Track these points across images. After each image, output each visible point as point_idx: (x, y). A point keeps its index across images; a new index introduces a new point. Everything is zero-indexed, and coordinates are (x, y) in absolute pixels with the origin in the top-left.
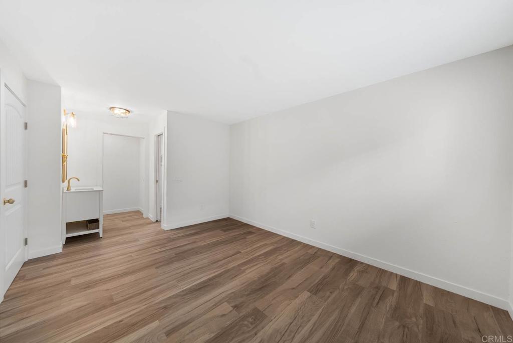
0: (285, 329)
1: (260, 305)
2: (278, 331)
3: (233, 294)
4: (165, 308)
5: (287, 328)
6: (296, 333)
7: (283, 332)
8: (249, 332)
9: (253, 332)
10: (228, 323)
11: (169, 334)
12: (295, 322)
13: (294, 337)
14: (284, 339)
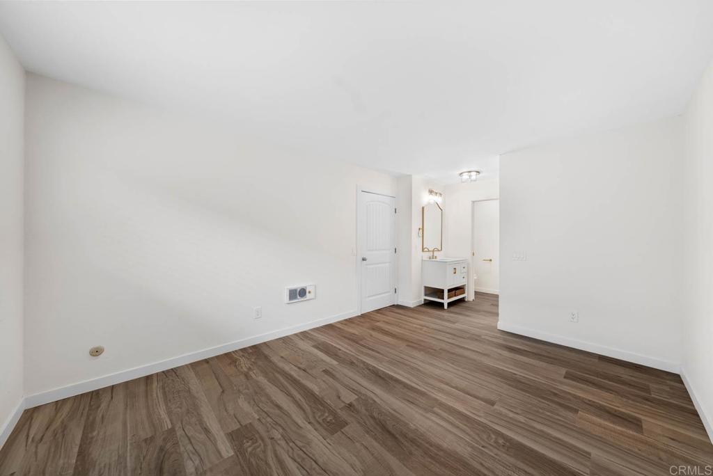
0: (310, 453)
1: (353, 428)
2: (309, 445)
3: (371, 402)
4: (352, 363)
5: (311, 455)
6: (299, 464)
7: (304, 449)
8: (314, 417)
9: (312, 420)
10: (329, 401)
11: (326, 372)
12: (317, 468)
13: (295, 461)
14: (296, 449)
